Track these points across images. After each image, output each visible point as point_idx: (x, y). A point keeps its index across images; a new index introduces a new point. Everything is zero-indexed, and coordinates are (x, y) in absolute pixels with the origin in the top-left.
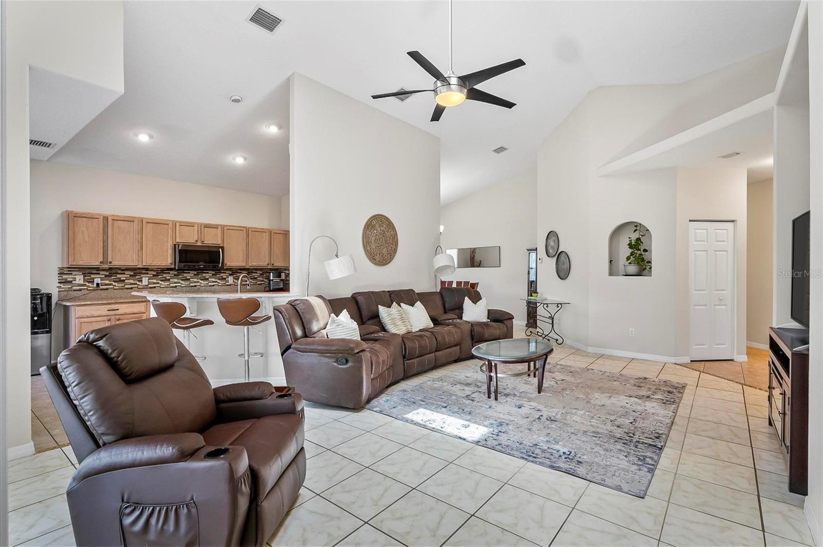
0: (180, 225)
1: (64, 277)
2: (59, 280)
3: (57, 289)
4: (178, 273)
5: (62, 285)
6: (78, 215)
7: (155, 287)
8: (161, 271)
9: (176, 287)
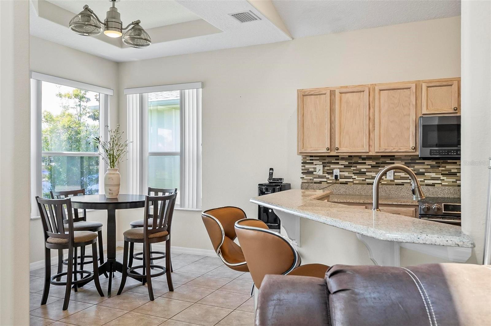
0: (428, 87)
1: (307, 166)
2: (302, 170)
3: (301, 181)
4: (437, 163)
5: (304, 176)
6: (306, 93)
7: (402, 184)
8: (411, 160)
9: (433, 185)
